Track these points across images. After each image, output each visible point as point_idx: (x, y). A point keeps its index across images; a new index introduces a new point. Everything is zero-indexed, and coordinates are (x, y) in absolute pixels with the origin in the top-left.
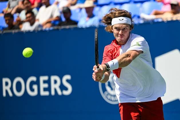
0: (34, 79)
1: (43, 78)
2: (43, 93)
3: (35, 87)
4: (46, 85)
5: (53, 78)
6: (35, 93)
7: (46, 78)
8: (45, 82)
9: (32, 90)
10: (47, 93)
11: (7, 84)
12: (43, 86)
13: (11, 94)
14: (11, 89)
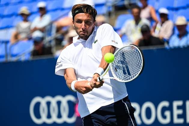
0: (165, 104)
3: (168, 113)
4: (180, 112)
6: (167, 121)
7: (180, 103)
8: (179, 108)
9: (164, 117)
10: (181, 121)
12: (176, 112)
13: (139, 122)
14: (140, 115)
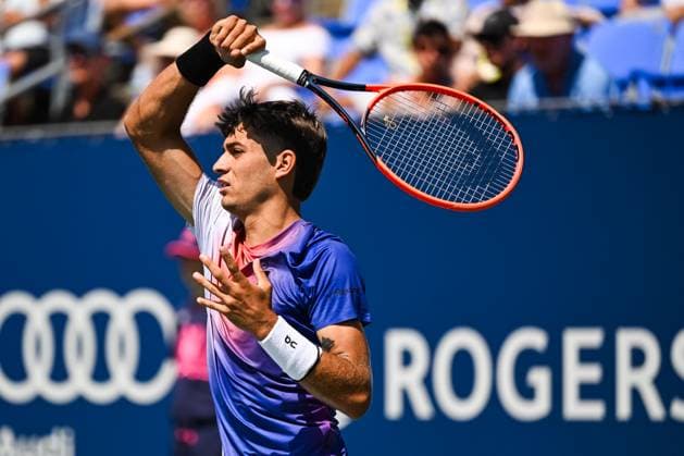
0: (534, 338)
1: (576, 339)
2: (578, 409)
3: (540, 378)
4: (593, 373)
5: (627, 339)
6: (539, 408)
7: (593, 337)
9: (526, 392)
10: (594, 410)
11: (407, 359)
12: (577, 373)
13: (423, 409)
14: (428, 382)
